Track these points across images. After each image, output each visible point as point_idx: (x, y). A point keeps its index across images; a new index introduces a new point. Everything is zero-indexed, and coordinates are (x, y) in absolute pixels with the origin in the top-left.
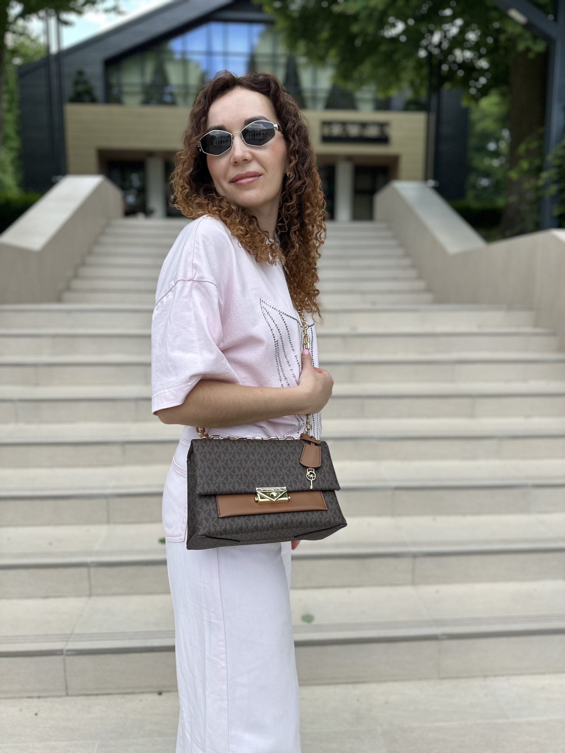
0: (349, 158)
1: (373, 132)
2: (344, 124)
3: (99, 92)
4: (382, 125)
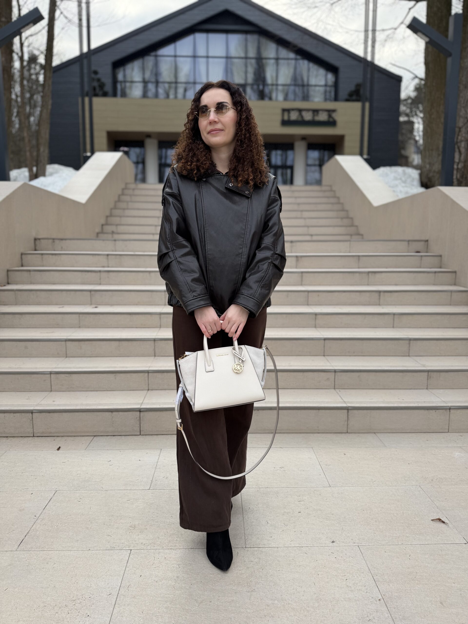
0: (304, 138)
1: (323, 117)
2: (300, 111)
3: (108, 88)
4: (330, 112)
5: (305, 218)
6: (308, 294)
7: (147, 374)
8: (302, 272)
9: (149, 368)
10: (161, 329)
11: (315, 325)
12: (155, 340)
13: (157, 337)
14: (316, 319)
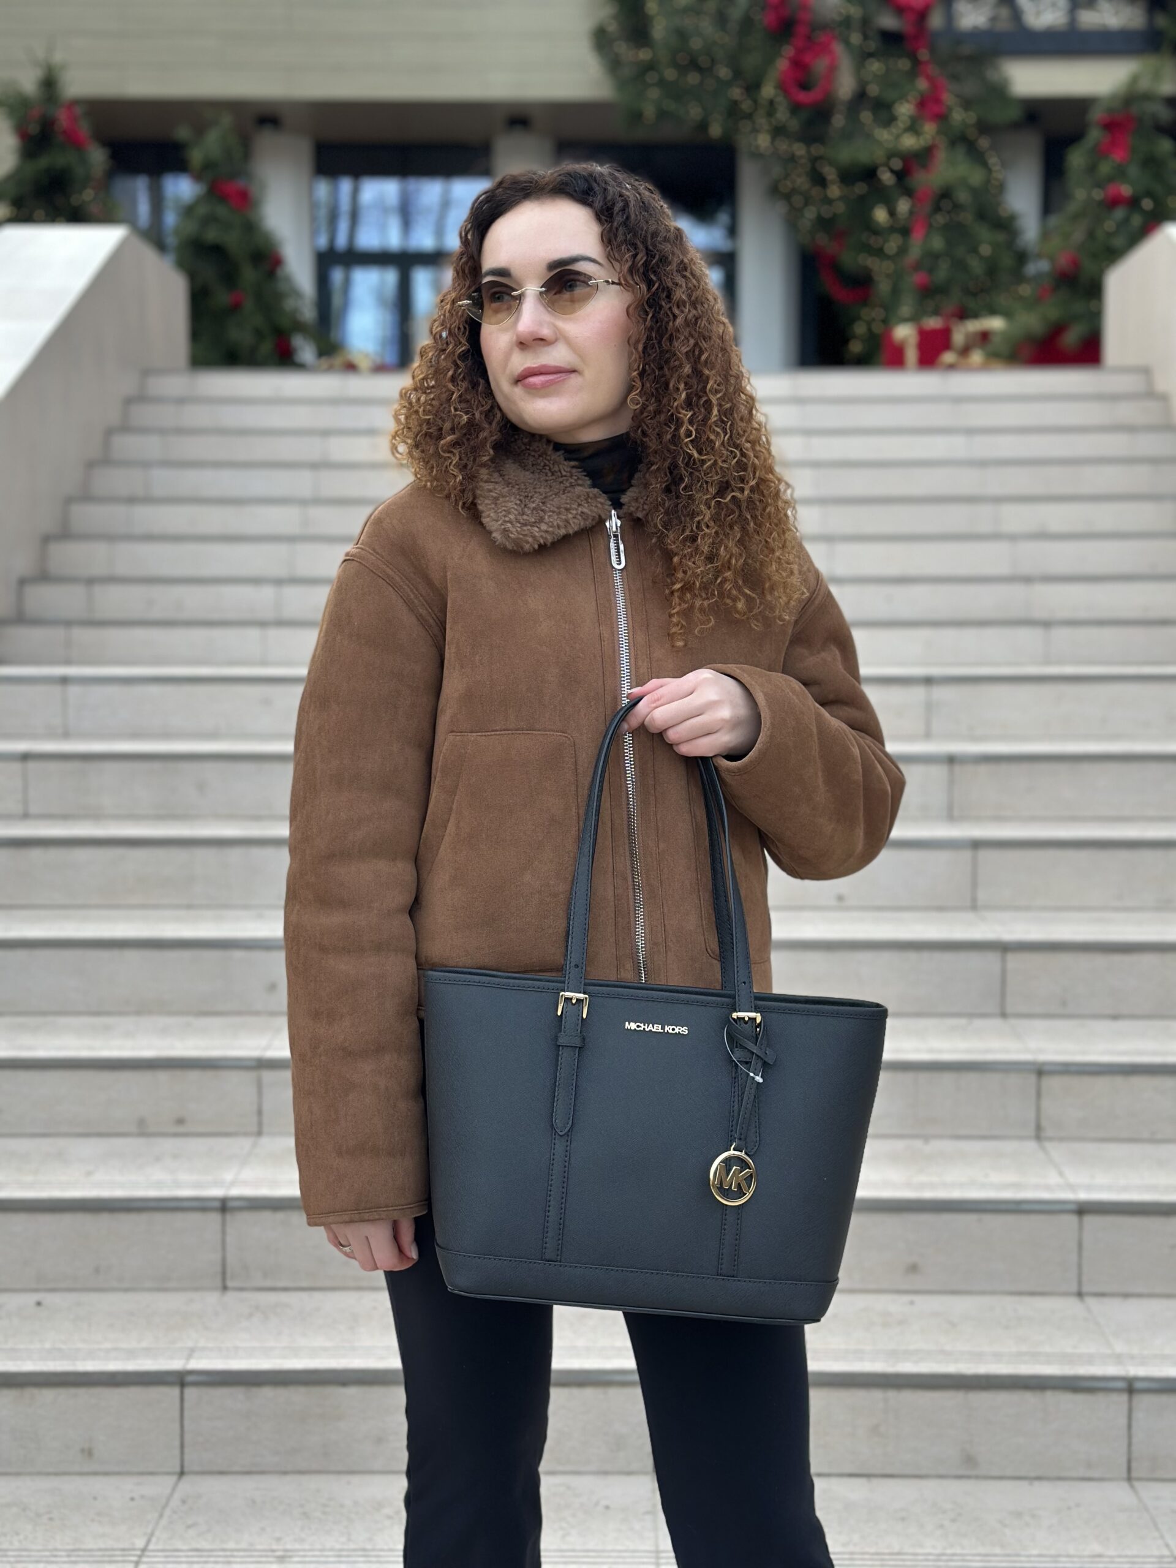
5: (1012, 538)
6: (1004, 961)
7: (175, 1391)
8: (976, 845)
9: (189, 1357)
10: (265, 1141)
11: (1039, 1128)
12: (224, 1206)
13: (235, 1192)
14: (1039, 1095)
